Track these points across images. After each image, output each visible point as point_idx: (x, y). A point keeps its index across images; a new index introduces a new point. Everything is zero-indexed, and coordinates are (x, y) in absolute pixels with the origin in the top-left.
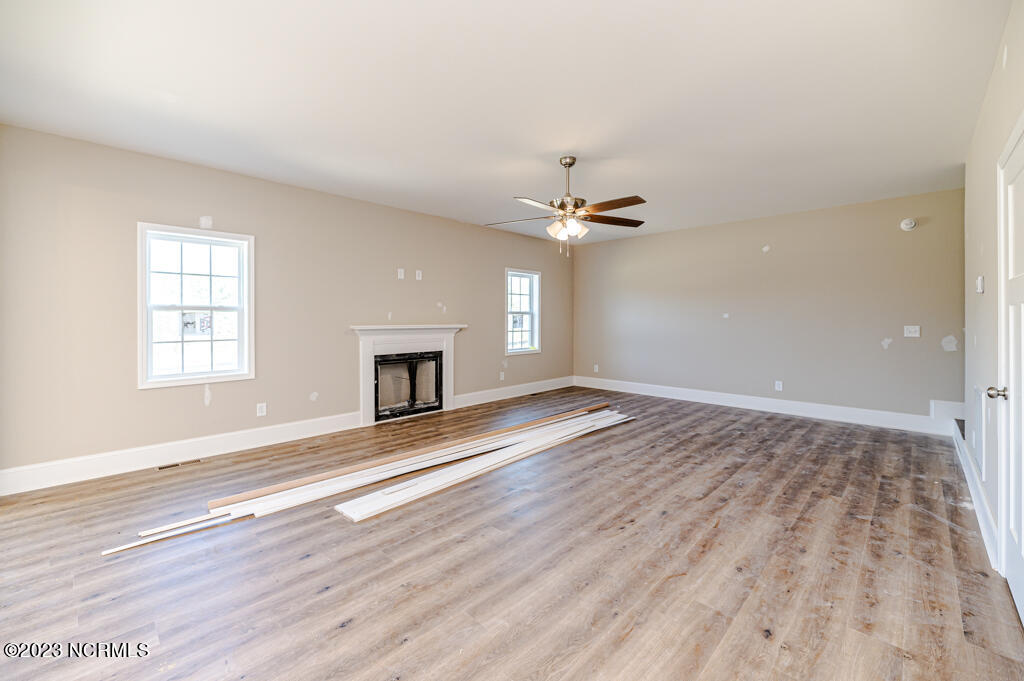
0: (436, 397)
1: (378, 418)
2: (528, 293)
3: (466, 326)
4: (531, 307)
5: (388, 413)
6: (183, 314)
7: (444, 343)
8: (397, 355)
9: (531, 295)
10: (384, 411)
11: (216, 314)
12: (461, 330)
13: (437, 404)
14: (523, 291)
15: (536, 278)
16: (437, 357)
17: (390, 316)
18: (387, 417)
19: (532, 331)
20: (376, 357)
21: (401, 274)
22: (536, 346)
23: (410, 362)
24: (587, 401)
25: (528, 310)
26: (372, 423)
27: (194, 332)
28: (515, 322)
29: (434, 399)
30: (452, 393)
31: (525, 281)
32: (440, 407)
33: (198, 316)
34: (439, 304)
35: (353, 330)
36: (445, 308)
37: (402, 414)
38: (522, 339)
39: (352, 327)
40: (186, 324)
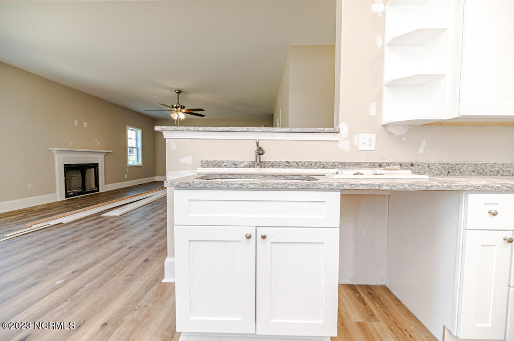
0: (95, 186)
1: (67, 196)
2: (135, 138)
3: (111, 151)
5: (72, 194)
7: (99, 160)
8: (76, 164)
9: (137, 139)
10: (70, 193)
12: (108, 153)
13: (96, 189)
14: (133, 137)
15: (140, 132)
16: (95, 166)
17: (71, 144)
18: (71, 196)
19: (138, 156)
20: (65, 165)
21: (76, 123)
22: (140, 163)
23: (82, 169)
25: (136, 146)
26: (64, 199)
28: (130, 151)
29: (94, 187)
30: (104, 183)
31: (134, 133)
32: (98, 190)
34: (96, 140)
35: (50, 150)
36: (99, 142)
37: (78, 194)
38: (134, 159)
39: (50, 149)
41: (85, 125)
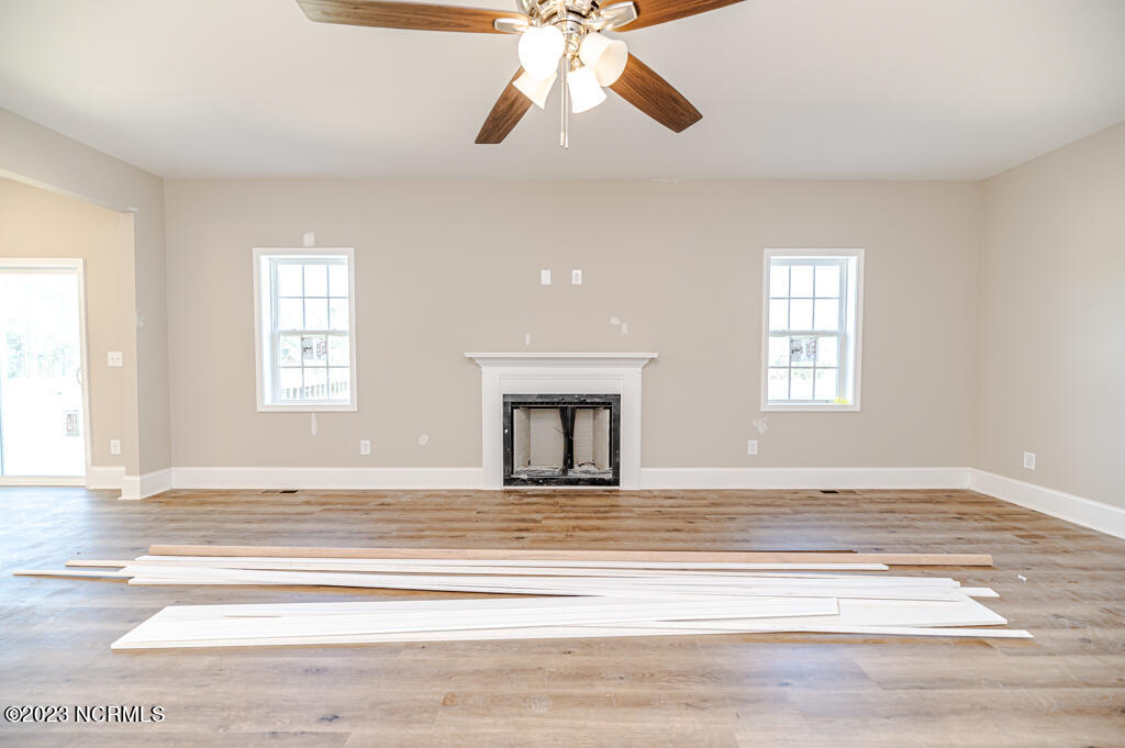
0: (609, 465)
1: (508, 481)
2: (836, 295)
3: (661, 355)
4: (842, 321)
5: (525, 477)
6: (303, 339)
7: (623, 380)
8: (540, 396)
9: (842, 299)
10: (519, 472)
11: (330, 338)
13: (610, 476)
15: (854, 262)
16: (610, 404)
17: (528, 339)
18: (524, 482)
19: (842, 369)
20: (506, 396)
21: (546, 277)
22: (848, 398)
23: (568, 409)
24: (939, 536)
25: (834, 327)
26: (499, 486)
27: (311, 358)
28: (793, 350)
29: (605, 468)
32: (616, 482)
33: (315, 341)
34: (615, 321)
35: (471, 358)
36: (625, 326)
37: (547, 481)
39: (468, 355)
40: (305, 349)
41: (577, 276)
